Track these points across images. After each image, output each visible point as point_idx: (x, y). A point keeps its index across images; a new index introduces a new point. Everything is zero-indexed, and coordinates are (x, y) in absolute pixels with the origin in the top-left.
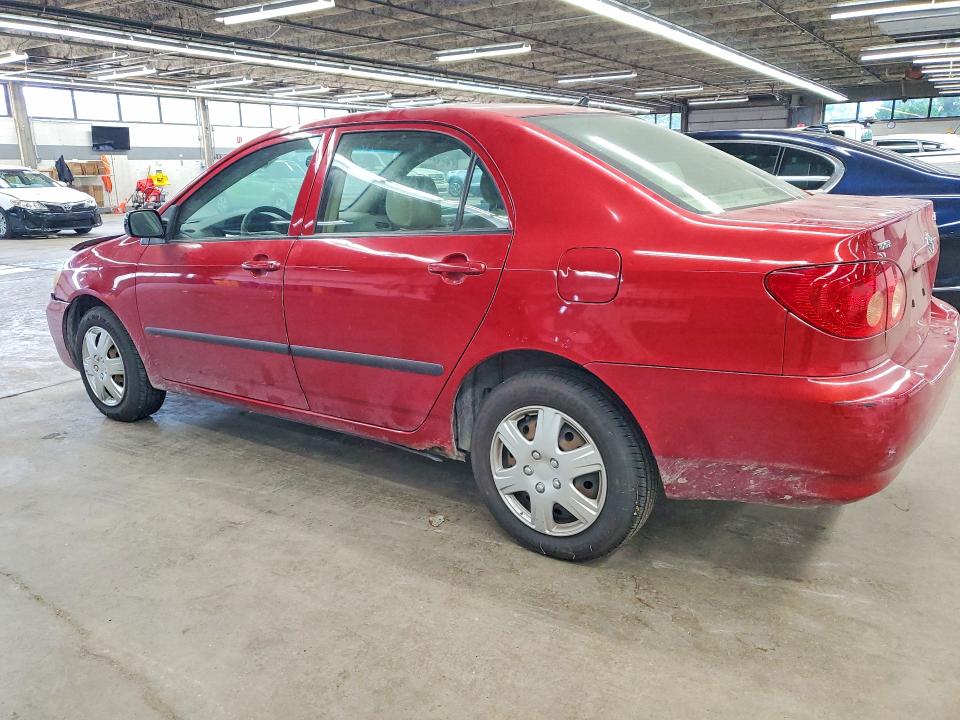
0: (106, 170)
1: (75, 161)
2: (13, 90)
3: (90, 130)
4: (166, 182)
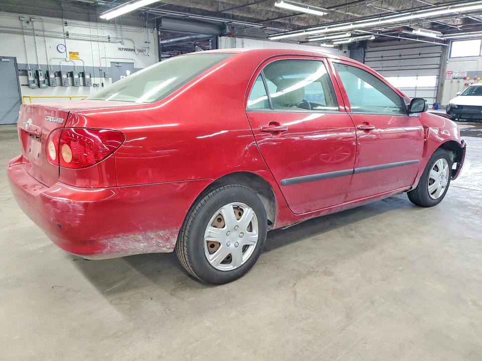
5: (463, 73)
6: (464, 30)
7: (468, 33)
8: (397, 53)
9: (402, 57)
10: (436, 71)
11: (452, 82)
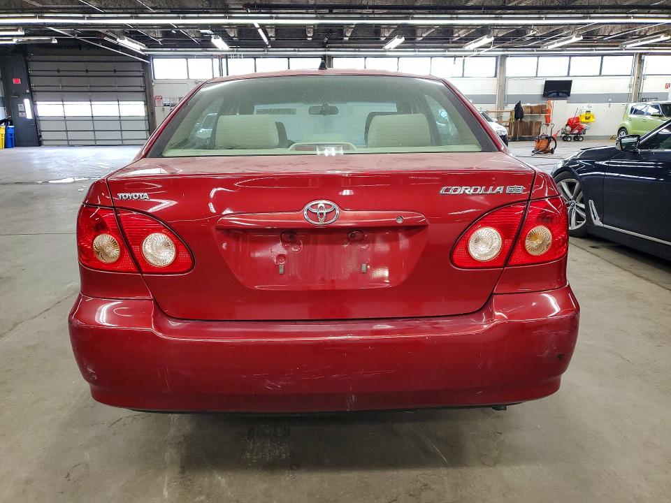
0: (548, 111)
1: (528, 104)
2: (501, 60)
3: (544, 83)
4: (591, 120)
5: (173, 99)
6: (165, 45)
7: (174, 49)
8: (82, 66)
9: (90, 74)
10: (141, 95)
11: (163, 110)
